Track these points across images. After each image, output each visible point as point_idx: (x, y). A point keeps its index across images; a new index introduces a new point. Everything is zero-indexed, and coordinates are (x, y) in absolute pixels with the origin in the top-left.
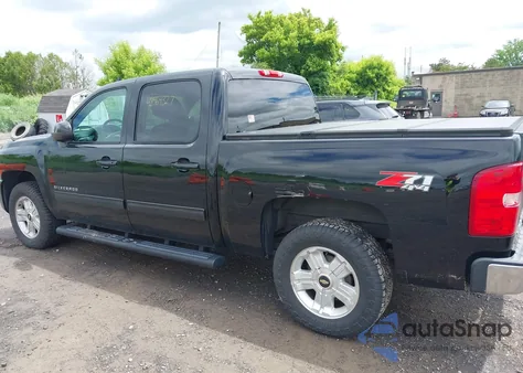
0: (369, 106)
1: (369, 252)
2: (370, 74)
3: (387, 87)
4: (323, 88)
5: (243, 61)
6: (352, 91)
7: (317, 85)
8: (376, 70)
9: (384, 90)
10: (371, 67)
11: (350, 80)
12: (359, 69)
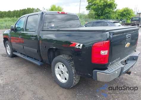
0: (111, 22)
1: (71, 65)
2: (124, 13)
3: (130, 17)
4: (109, 17)
5: (87, 10)
6: (119, 18)
7: (108, 16)
8: (127, 12)
9: (129, 18)
10: (125, 11)
11: (118, 15)
12: (122, 11)
